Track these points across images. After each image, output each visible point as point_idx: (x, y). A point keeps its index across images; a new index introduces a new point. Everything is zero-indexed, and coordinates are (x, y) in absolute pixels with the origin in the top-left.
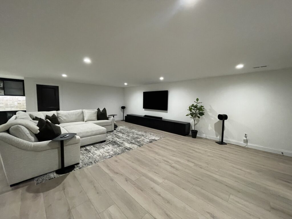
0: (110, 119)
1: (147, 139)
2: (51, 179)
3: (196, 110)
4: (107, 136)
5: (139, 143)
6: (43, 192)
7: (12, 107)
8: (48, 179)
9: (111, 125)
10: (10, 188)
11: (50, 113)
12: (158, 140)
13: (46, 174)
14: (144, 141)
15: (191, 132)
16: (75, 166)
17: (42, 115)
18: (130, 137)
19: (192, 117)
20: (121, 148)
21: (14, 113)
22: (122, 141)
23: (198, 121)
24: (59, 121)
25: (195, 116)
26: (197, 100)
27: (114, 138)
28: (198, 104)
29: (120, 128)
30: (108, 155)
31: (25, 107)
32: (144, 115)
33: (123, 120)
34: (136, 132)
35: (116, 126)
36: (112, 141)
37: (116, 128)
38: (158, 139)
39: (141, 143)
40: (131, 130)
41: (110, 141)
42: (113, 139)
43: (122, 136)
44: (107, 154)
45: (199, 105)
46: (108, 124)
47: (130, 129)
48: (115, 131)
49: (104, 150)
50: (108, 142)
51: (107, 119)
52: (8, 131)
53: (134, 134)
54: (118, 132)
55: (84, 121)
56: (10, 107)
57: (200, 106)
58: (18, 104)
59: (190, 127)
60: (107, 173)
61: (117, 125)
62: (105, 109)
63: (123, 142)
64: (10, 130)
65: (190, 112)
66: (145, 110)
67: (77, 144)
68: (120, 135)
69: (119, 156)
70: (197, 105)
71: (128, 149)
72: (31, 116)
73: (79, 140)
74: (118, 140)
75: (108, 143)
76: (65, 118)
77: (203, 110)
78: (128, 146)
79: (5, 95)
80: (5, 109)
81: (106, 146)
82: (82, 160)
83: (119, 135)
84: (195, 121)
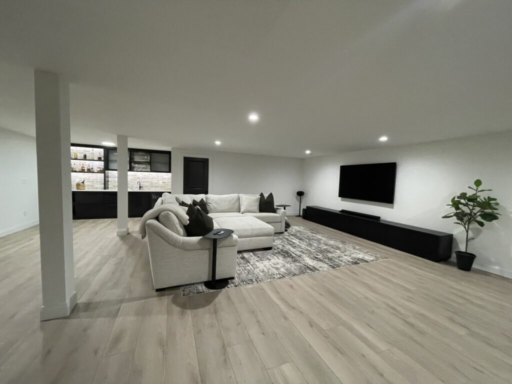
0: (278, 211)
1: (347, 255)
2: (199, 293)
3: (474, 206)
4: (274, 241)
5: (332, 261)
6: (190, 309)
7: (157, 187)
8: (196, 292)
9: (281, 222)
10: (155, 293)
11: (199, 197)
12: (372, 261)
13: (193, 284)
14: (341, 258)
15: (454, 255)
16: (229, 281)
17: (189, 199)
18: (313, 248)
19: (459, 222)
20: (297, 264)
21: (160, 194)
22: (299, 253)
23: (478, 233)
24: (208, 209)
25: (469, 222)
26: (478, 183)
27: (285, 245)
28: (478, 194)
29: (294, 228)
30: (278, 273)
31: (170, 187)
32: (341, 210)
33: (299, 216)
34: (324, 239)
35: (288, 226)
36: (282, 250)
37: (288, 228)
38: (371, 259)
39: (334, 261)
40: (314, 235)
41: (279, 250)
42: (283, 246)
43: (298, 243)
44: (276, 272)
45: (482, 196)
46: (275, 221)
47: (313, 233)
48: (286, 233)
49: (270, 263)
50: (276, 251)
51: (274, 211)
52: (157, 218)
53: (320, 243)
54: (292, 235)
55: (239, 212)
56: (155, 187)
57: (486, 198)
58: (163, 183)
59: (454, 245)
60: (277, 305)
61: (290, 224)
62: (271, 196)
63: (301, 255)
64: (160, 217)
65: (453, 210)
66: (342, 200)
67: (234, 247)
68: (296, 241)
69: (295, 278)
70: (476, 194)
71: (311, 269)
72: (177, 200)
73: (236, 241)
74: (292, 249)
75: (276, 253)
76: (215, 205)
77: (495, 207)
78: (311, 264)
79: (151, 171)
80: (149, 189)
81: (273, 257)
82: (238, 274)
83: (294, 241)
84: (467, 231)
